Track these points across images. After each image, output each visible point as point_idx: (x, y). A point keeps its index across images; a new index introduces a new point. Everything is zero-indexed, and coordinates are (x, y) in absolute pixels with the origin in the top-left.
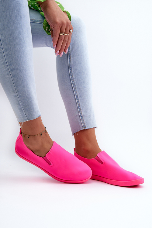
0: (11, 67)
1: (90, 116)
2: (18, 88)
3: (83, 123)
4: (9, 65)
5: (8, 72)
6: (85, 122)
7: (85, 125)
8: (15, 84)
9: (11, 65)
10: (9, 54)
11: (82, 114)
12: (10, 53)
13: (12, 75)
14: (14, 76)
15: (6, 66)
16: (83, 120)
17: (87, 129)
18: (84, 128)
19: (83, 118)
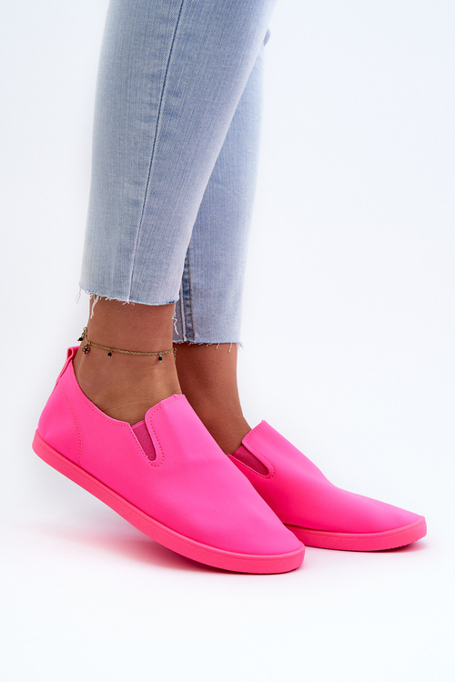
0: (175, 102)
1: (222, 296)
2: (159, 180)
3: (189, 318)
4: (169, 92)
5: (155, 113)
6: (194, 316)
7: (195, 325)
8: (156, 164)
9: (177, 95)
10: (190, 58)
11: (192, 281)
12: (195, 56)
13: (163, 131)
14: (165, 136)
15: (158, 89)
16: (190, 306)
17: (195, 342)
18: (185, 340)
19: (193, 298)
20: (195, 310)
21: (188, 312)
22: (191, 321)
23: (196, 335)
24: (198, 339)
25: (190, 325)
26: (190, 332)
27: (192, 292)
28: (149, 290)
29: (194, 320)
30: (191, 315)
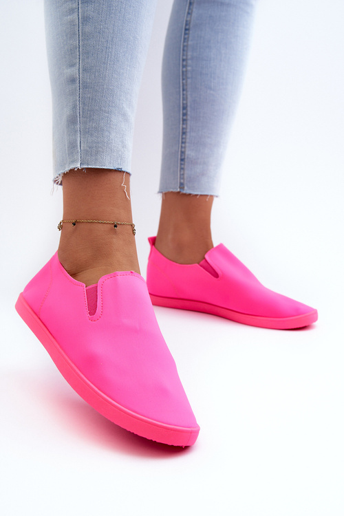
3: (182, 176)
6: (185, 176)
7: (186, 181)
11: (187, 153)
16: (183, 169)
17: (184, 192)
18: (179, 190)
19: (186, 164)
20: (186, 172)
21: (182, 173)
22: (183, 179)
23: (186, 188)
24: (187, 191)
25: (182, 181)
26: (182, 186)
27: (186, 160)
28: (96, 154)
29: (185, 178)
30: (183, 174)
